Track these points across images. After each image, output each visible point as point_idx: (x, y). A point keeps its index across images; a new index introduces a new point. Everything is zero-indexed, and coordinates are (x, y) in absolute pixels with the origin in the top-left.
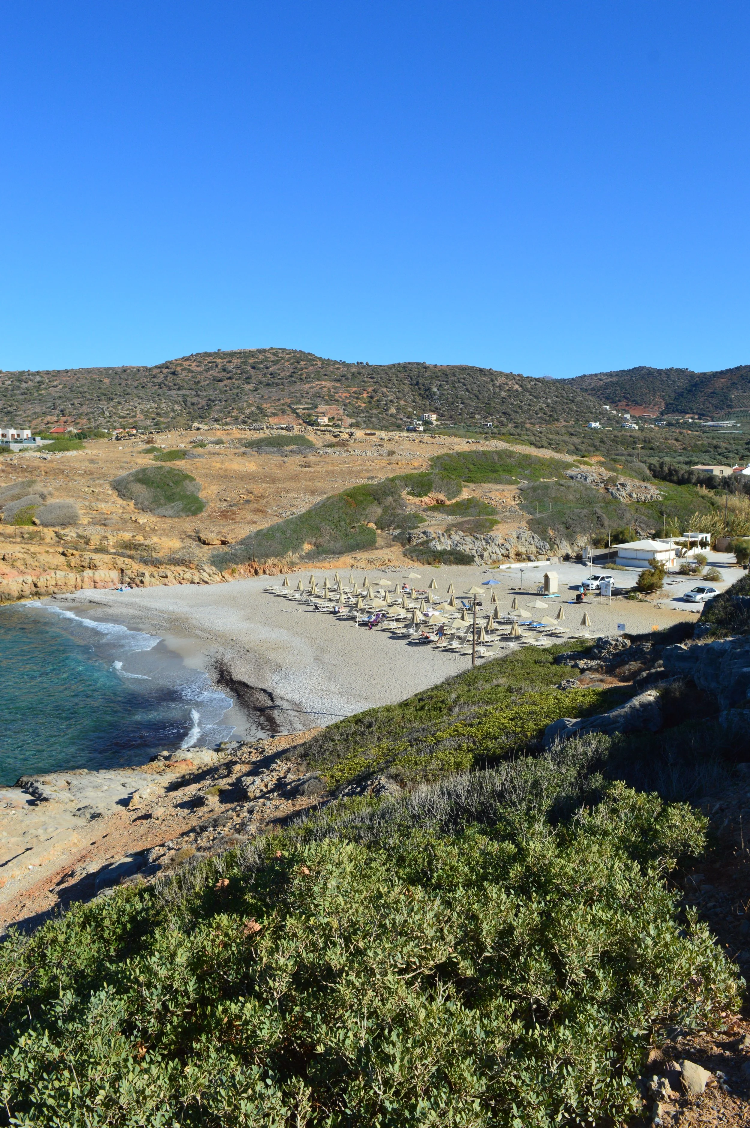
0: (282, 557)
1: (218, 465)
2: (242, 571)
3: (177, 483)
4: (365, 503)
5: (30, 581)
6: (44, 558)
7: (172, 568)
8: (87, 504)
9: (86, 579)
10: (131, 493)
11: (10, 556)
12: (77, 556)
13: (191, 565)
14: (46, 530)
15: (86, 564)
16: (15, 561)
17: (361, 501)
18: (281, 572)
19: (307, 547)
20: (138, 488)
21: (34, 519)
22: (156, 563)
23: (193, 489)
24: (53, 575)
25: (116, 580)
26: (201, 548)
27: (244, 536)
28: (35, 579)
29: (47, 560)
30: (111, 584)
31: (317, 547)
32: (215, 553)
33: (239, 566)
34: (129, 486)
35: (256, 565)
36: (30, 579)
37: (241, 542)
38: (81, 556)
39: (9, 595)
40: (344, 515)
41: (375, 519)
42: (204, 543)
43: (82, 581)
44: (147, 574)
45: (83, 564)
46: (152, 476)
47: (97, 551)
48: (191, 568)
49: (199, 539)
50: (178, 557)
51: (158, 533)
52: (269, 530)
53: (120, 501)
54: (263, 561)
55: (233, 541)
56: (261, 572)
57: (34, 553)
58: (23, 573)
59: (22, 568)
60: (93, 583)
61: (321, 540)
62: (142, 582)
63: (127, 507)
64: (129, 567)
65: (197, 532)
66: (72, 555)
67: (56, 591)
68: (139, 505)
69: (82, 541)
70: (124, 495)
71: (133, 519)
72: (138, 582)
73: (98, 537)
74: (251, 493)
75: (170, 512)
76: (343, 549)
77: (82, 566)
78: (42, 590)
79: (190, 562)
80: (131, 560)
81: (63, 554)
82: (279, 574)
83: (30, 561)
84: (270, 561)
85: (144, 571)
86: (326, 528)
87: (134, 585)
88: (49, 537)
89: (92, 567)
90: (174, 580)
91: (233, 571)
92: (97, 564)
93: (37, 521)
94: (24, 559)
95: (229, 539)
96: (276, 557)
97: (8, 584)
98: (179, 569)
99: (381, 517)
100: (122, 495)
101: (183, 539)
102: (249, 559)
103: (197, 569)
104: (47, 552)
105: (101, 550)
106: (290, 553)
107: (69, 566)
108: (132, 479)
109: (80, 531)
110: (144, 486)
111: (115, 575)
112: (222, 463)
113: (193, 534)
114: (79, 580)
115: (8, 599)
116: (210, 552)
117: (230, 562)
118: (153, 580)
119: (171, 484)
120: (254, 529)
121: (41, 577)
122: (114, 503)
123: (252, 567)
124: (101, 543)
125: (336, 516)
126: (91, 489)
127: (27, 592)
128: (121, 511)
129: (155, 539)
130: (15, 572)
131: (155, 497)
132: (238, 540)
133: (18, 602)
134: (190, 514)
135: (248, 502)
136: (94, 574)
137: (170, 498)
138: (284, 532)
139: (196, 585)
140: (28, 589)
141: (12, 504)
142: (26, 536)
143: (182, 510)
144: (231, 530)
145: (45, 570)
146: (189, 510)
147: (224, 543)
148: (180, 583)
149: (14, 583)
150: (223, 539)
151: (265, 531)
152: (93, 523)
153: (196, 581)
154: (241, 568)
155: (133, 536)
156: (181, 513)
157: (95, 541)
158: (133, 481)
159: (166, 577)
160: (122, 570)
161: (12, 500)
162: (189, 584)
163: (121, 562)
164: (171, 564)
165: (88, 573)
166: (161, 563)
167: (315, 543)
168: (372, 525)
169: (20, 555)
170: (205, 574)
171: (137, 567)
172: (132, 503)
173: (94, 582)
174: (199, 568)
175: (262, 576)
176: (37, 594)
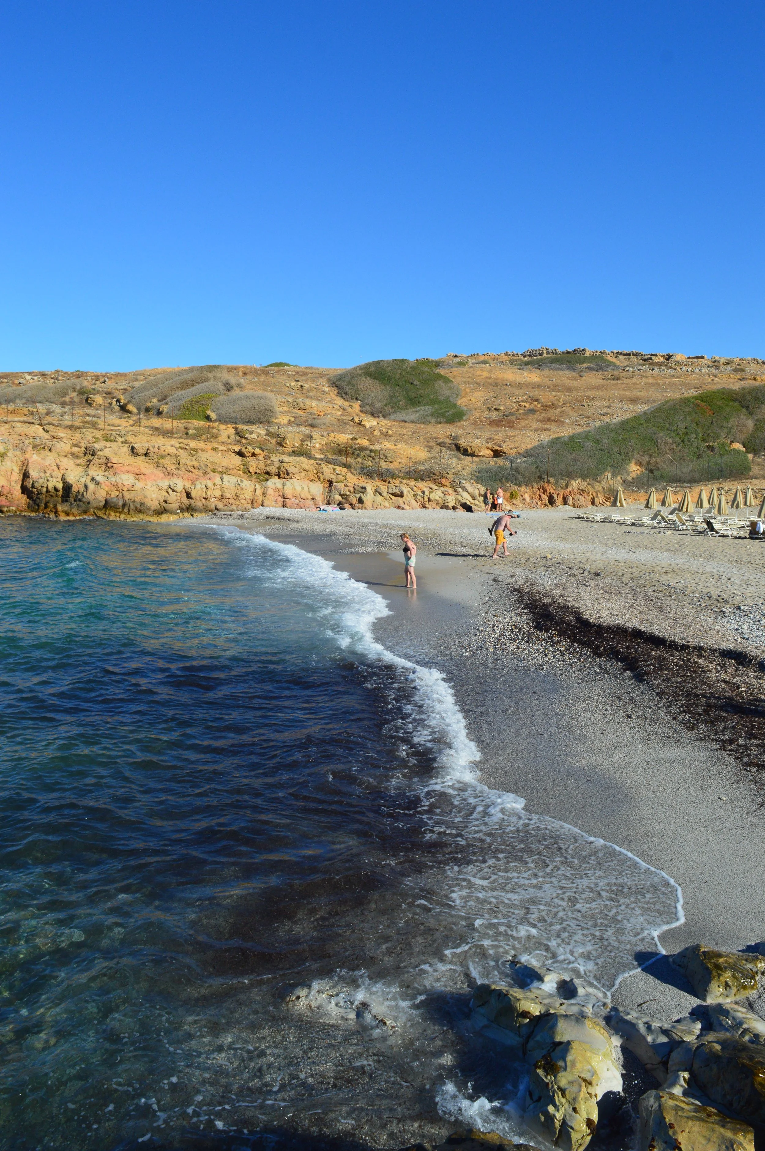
0: (595, 479)
1: (485, 374)
2: (527, 497)
3: (425, 382)
4: (728, 410)
5: (179, 488)
6: (208, 457)
7: (412, 483)
8: (290, 400)
9: (270, 491)
10: (357, 390)
11: (156, 450)
12: (261, 457)
13: (443, 481)
14: (222, 427)
15: (273, 470)
16: (162, 457)
17: (720, 407)
18: (593, 503)
19: (634, 469)
20: (366, 384)
21: (209, 412)
22: (386, 476)
23: (448, 393)
24: (218, 480)
25: (320, 499)
26: (459, 459)
27: (529, 446)
28: (188, 485)
29: (211, 459)
30: (311, 502)
31: (651, 471)
32: (483, 466)
33: (523, 489)
34: (354, 381)
35: (551, 489)
36: (180, 485)
37: (527, 454)
38: (267, 458)
39: (142, 504)
40: (694, 425)
41: (743, 437)
42: (465, 453)
43: (264, 494)
44: (370, 489)
45: (268, 469)
46: (389, 369)
47: (294, 453)
48: (443, 485)
49: (458, 448)
50: (422, 468)
51: (392, 438)
52: (572, 438)
53: (340, 401)
54: (563, 483)
55: (513, 452)
56: (559, 501)
57: (195, 450)
58: (170, 474)
59: (172, 468)
60: (280, 499)
61: (659, 460)
62: (360, 501)
63: (350, 410)
64: (341, 478)
65: (455, 438)
66: (254, 455)
67: (220, 506)
68: (367, 407)
69: (273, 441)
70: (346, 393)
71: (357, 420)
72: (354, 501)
73: (298, 438)
74: (536, 400)
75: (413, 417)
76: (697, 475)
77: (267, 473)
78: (199, 504)
79: (441, 475)
80: (345, 470)
81: (241, 454)
82: (590, 506)
83: (185, 459)
84: (575, 484)
85: (364, 485)
86: (666, 439)
87: (347, 506)
88: (226, 435)
89: (282, 474)
90: (413, 502)
91: (513, 496)
92: (291, 470)
93: (213, 415)
94: (177, 456)
95: (505, 448)
96: (584, 480)
97: (143, 489)
98: (423, 485)
99: (752, 435)
100: (343, 394)
101: (431, 448)
102: (540, 478)
103: (452, 487)
104: (215, 450)
105: (300, 452)
106: (608, 474)
107: (247, 471)
108: (360, 372)
109: (273, 429)
110: (377, 382)
111: (318, 489)
112: (490, 372)
113: (448, 441)
114: (259, 492)
115: (140, 511)
116: (474, 466)
117: (507, 480)
118: (379, 498)
119: (416, 383)
120: (546, 438)
121: (198, 483)
122: (330, 402)
123: (545, 491)
124: (302, 445)
125: (682, 425)
126: (300, 384)
127: (174, 506)
128: (340, 413)
129: (387, 445)
130: (159, 473)
131: (391, 397)
132: (522, 451)
133: (154, 519)
134: (443, 420)
135: (532, 411)
136: (284, 484)
137: (414, 401)
138: (597, 442)
139: (450, 512)
140: (175, 500)
141: (180, 393)
142: (191, 432)
143: (432, 415)
144: (509, 437)
145: (205, 473)
146: (443, 415)
147: (497, 454)
148: (424, 507)
149: (155, 488)
150: (496, 448)
151: (566, 439)
152: (296, 422)
153: (451, 505)
154: (526, 493)
155: (353, 439)
156: (429, 418)
157: (293, 441)
158: (360, 375)
159: (401, 495)
160: (330, 483)
161: (182, 389)
162: (438, 509)
163: (327, 470)
164: (409, 479)
165: (274, 483)
166: (394, 476)
167: (648, 463)
168: (738, 446)
169: (172, 450)
170: (465, 495)
171: (353, 479)
172: (357, 405)
173: (284, 497)
174: (456, 486)
175: (561, 507)
176: (190, 509)
